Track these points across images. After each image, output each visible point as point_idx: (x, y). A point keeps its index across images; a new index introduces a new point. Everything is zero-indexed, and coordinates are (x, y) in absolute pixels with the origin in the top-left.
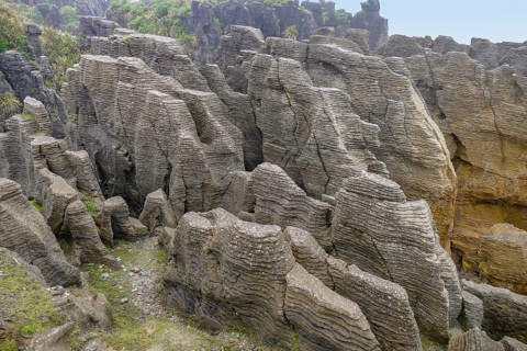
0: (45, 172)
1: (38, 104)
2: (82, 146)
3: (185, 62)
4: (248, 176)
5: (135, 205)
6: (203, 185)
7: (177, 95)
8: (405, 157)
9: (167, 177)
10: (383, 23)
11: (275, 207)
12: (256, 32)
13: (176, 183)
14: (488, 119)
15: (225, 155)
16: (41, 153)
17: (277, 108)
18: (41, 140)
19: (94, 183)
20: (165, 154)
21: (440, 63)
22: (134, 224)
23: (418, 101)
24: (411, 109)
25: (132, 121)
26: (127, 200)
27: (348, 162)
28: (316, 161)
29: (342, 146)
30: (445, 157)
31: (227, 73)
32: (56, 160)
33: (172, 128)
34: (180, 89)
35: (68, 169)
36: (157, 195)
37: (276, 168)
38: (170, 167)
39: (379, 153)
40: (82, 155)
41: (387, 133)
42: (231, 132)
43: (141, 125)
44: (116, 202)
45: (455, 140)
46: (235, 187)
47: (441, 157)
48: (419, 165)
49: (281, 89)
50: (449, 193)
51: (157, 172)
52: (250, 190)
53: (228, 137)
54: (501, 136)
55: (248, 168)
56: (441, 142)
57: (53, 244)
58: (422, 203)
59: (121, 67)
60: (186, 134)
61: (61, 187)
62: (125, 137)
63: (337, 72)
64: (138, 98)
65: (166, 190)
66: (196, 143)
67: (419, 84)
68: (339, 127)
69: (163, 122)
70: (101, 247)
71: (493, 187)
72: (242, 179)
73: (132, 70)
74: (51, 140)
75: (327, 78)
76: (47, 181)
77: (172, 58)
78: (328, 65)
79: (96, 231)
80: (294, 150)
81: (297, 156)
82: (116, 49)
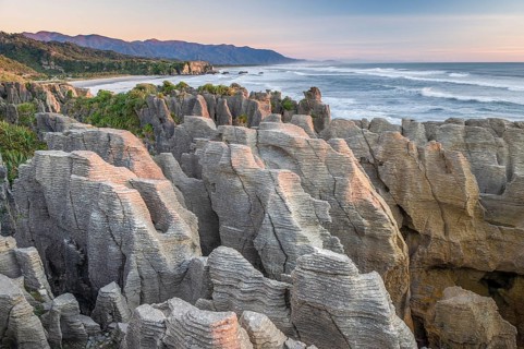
2: (32, 242)
4: (204, 260)
5: (88, 302)
6: (160, 274)
7: (132, 185)
9: (121, 269)
11: (233, 291)
12: (209, 122)
14: (427, 189)
15: (181, 241)
17: (231, 192)
19: (43, 281)
20: (119, 244)
21: (378, 141)
23: (362, 177)
24: (357, 184)
26: (78, 296)
27: (304, 239)
28: (273, 240)
29: (297, 224)
30: (393, 228)
31: (182, 160)
33: (127, 218)
34: (134, 178)
36: (109, 289)
37: (232, 251)
38: (124, 259)
39: (333, 228)
40: (31, 251)
41: (338, 208)
42: (188, 219)
43: (94, 217)
44: (66, 300)
45: (401, 211)
46: (193, 273)
47: (390, 227)
49: (234, 173)
50: (401, 261)
52: (207, 275)
53: (184, 223)
54: (440, 204)
55: (205, 253)
56: (388, 213)
58: (374, 274)
59: (74, 160)
60: (142, 221)
62: (78, 230)
63: (285, 154)
64: (91, 189)
65: (121, 283)
66: (151, 231)
67: (362, 161)
68: (292, 206)
69: (116, 212)
71: (440, 252)
72: (199, 265)
73: (85, 162)
75: (277, 161)
78: (276, 148)
79: (43, 333)
80: (251, 231)
81: (253, 236)
82: (71, 143)
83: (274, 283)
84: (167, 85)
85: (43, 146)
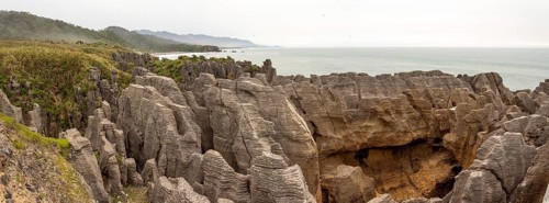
0: (104, 138)
1: (107, 104)
2: (123, 128)
3: (176, 90)
4: (201, 156)
5: (140, 165)
6: (177, 160)
7: (170, 106)
8: (290, 138)
9: (158, 152)
10: (273, 70)
11: (216, 181)
12: (212, 76)
13: (163, 156)
14: (324, 111)
15: (191, 142)
16: (104, 129)
17: (220, 116)
18: (105, 122)
19: (123, 149)
20: (159, 138)
21: (299, 87)
22: (138, 177)
23: (292, 107)
24: (289, 111)
25: (146, 118)
26: (137, 161)
27: (260, 145)
28: (243, 147)
29: (256, 137)
30: (309, 135)
31: (197, 96)
32: (110, 133)
33: (164, 124)
34: (171, 103)
35: (114, 139)
36: (152, 161)
37: (217, 153)
38: (161, 147)
39: (276, 138)
40: (120, 132)
41: (279, 126)
42: (195, 129)
43: (150, 121)
44: (131, 161)
45: (312, 124)
46: (194, 164)
47: (307, 135)
48: (297, 141)
49: (223, 105)
50: (314, 154)
51: (154, 148)
52: (202, 169)
53: (193, 132)
54: (331, 118)
55: (203, 152)
56: (305, 126)
57: (99, 177)
58: (296, 166)
59: (145, 90)
60: (171, 128)
61: (109, 148)
62: (142, 126)
63: (251, 95)
64: (150, 106)
65: (157, 160)
66: (176, 134)
67: (292, 98)
68: (254, 125)
69: (160, 120)
70: (120, 185)
71: (333, 145)
72: (199, 159)
73: (150, 92)
74: (109, 123)
75: (246, 99)
76: (103, 143)
77: (170, 88)
78: (246, 92)
79: (119, 175)
80: (231, 141)
81: (232, 144)
82: (146, 82)
83: (241, 176)
84: (195, 57)
85: (134, 82)
